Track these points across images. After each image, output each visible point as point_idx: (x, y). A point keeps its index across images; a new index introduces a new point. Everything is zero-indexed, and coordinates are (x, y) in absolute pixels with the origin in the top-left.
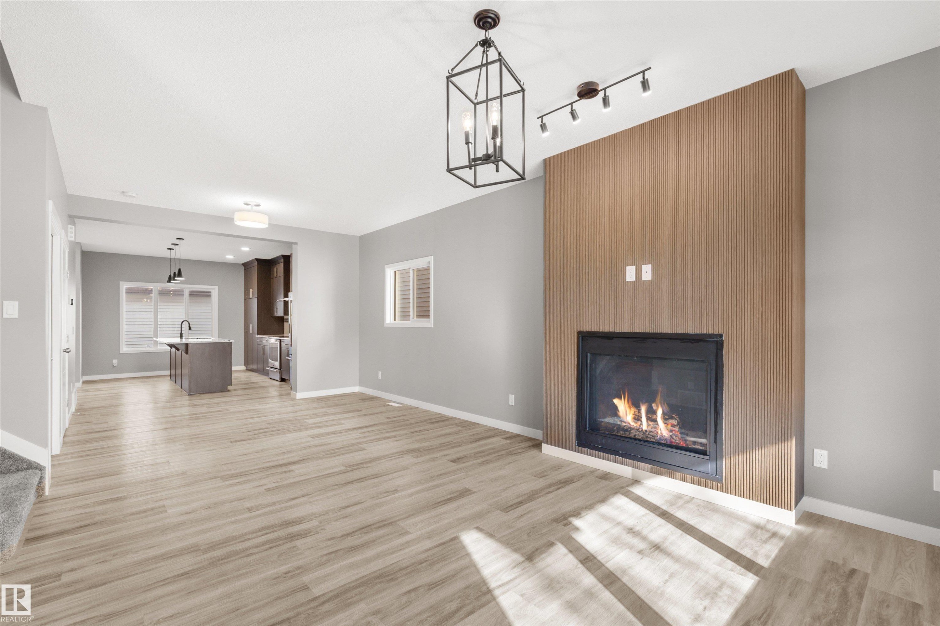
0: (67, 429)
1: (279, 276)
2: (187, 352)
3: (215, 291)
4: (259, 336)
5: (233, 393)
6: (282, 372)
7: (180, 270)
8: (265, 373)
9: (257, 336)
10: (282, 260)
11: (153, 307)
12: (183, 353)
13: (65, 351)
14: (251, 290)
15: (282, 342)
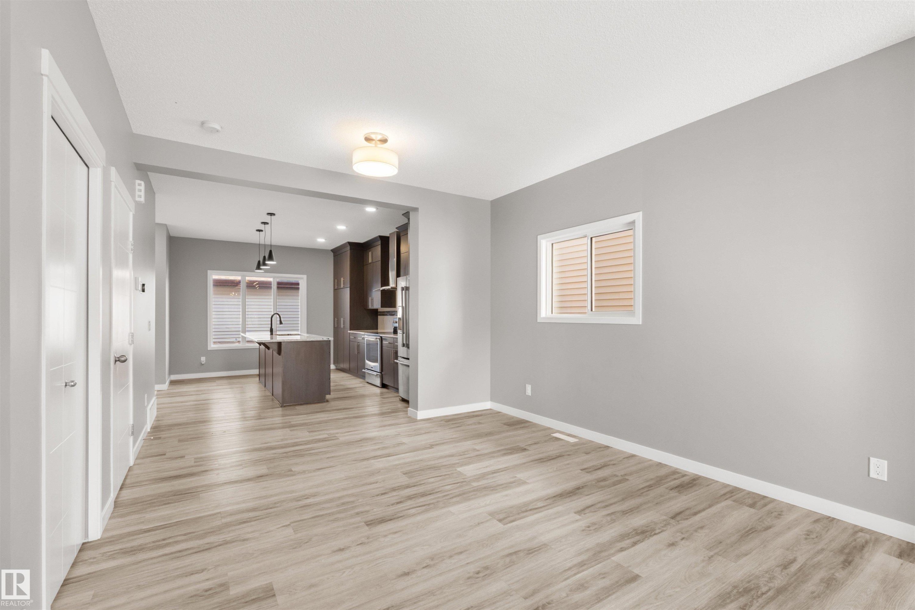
0: (130, 469)
1: (374, 261)
2: (279, 353)
3: (303, 281)
4: (351, 332)
5: (333, 403)
6: (384, 376)
7: (271, 252)
8: (363, 376)
9: (349, 332)
10: (379, 242)
11: (240, 300)
12: (275, 353)
13: (119, 360)
14: (342, 279)
15: (384, 340)
